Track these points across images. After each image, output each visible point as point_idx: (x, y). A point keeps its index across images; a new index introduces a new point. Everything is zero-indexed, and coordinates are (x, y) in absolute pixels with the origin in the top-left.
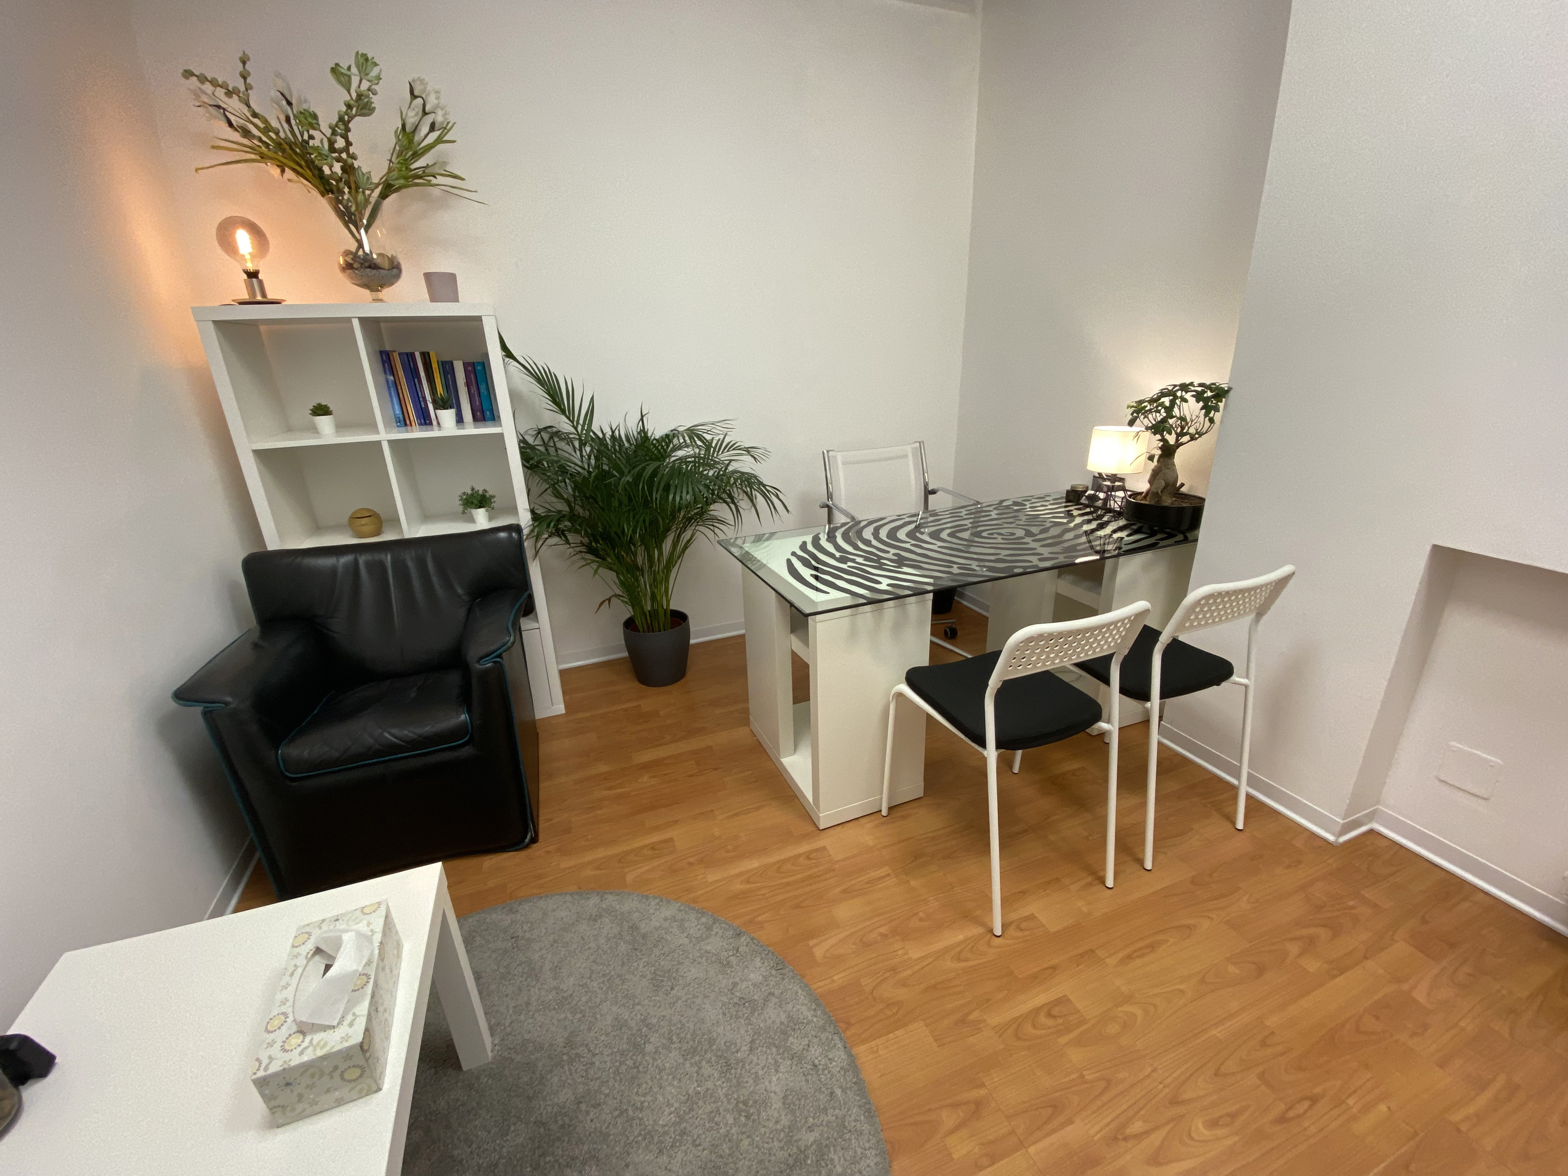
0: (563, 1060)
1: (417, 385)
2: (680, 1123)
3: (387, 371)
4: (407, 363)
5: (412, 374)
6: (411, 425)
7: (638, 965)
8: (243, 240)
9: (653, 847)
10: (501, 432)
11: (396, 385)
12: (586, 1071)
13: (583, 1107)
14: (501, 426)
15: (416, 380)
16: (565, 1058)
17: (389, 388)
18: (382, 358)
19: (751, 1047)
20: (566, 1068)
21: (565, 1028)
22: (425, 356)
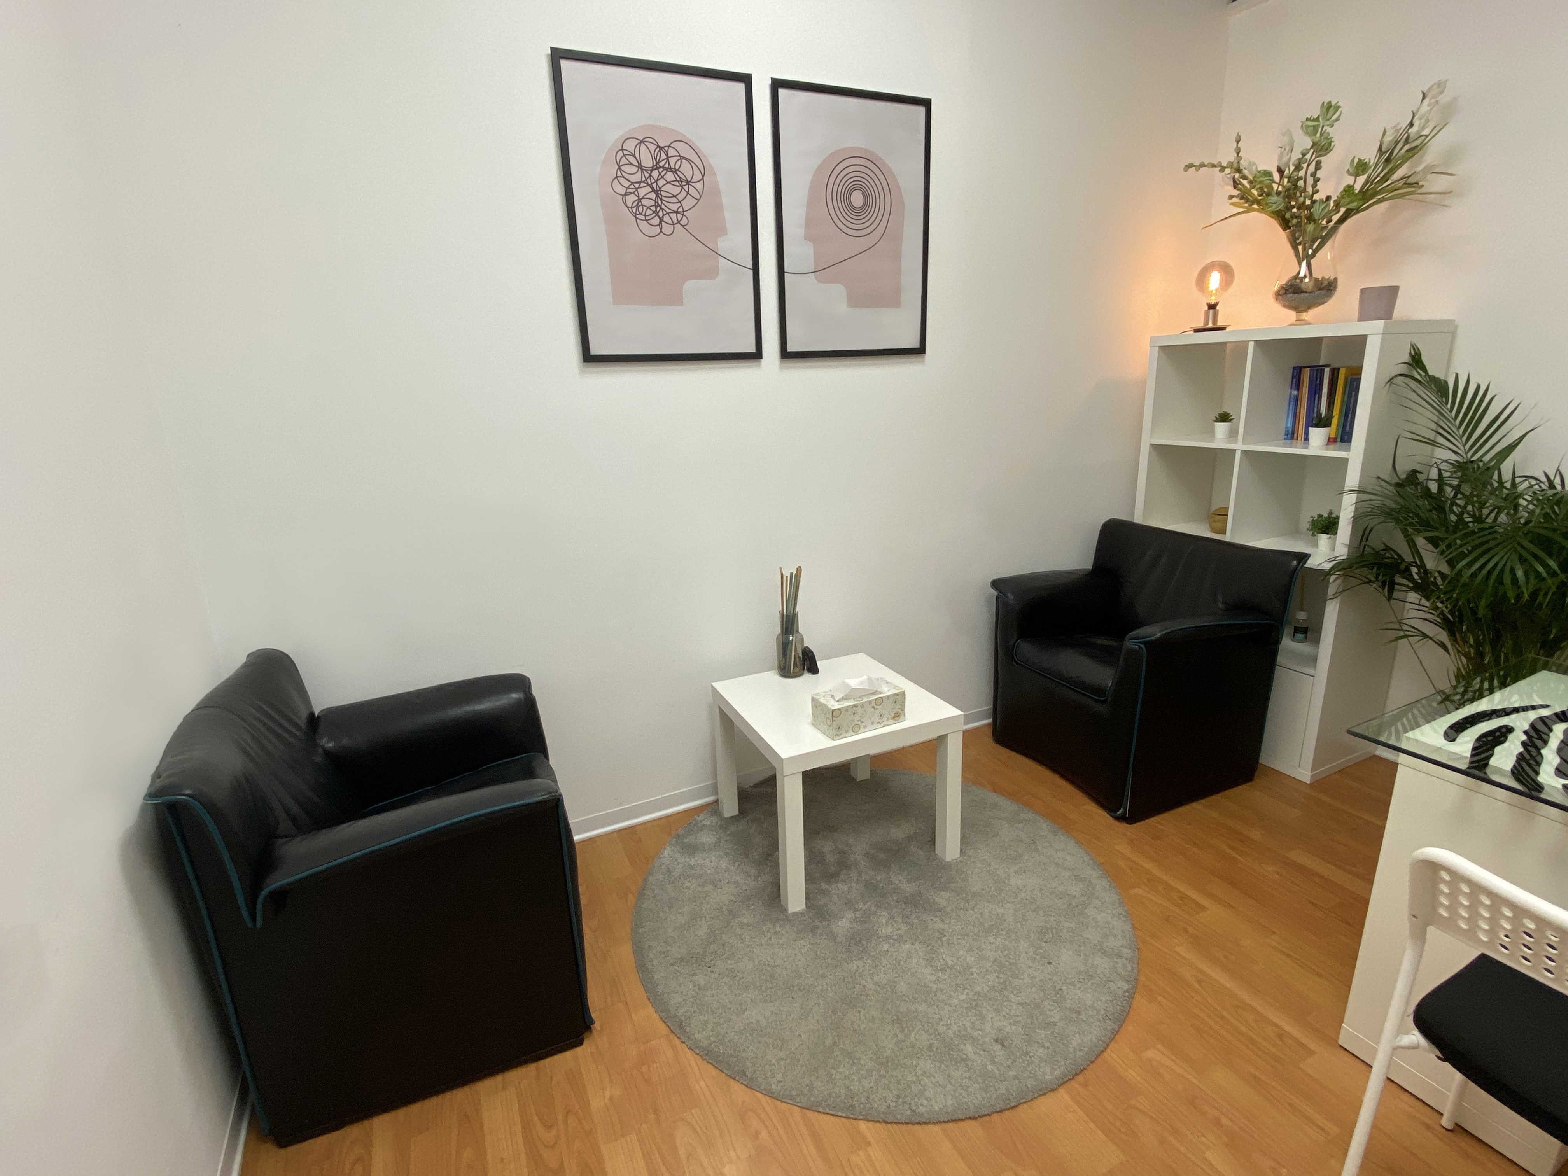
0: (962, 895)
1: (1316, 401)
2: (948, 967)
3: (1294, 386)
4: (1315, 379)
5: (1315, 390)
6: (1297, 439)
7: (1054, 916)
8: (1215, 279)
9: (1183, 897)
10: (1346, 457)
11: (1297, 399)
12: (961, 909)
13: (939, 914)
14: (1348, 450)
15: (1317, 396)
16: (964, 895)
17: (1290, 401)
18: (1293, 373)
19: (1022, 1003)
20: (958, 898)
21: (983, 889)
22: (1335, 372)
